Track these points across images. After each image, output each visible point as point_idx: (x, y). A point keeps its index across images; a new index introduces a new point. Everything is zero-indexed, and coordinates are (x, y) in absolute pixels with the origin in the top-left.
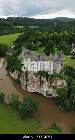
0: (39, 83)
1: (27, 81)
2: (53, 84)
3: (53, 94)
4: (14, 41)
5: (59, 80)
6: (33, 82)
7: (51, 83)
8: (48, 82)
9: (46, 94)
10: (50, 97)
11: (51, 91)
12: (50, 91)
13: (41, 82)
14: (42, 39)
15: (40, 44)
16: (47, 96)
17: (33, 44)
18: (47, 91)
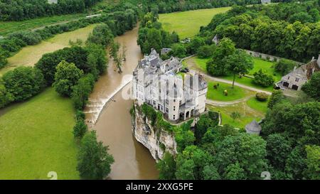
2: (161, 140)
5: (169, 134)
8: (154, 131)
9: (157, 157)
11: (160, 154)
12: (158, 152)
16: (157, 161)
17: (215, 41)
18: (156, 151)
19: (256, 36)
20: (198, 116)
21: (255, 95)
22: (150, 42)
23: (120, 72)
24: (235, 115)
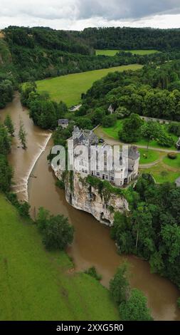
0: (88, 196)
1: (72, 188)
2: (109, 203)
3: (110, 221)
4: (83, 94)
5: (119, 197)
6: (80, 193)
7: (106, 200)
8: (101, 197)
9: (101, 219)
10: (107, 224)
11: (107, 215)
12: (105, 214)
13: (91, 196)
14: (129, 102)
15: (123, 113)
16: (102, 222)
17: (111, 110)
18: (102, 213)
19: (146, 104)
20: (136, 178)
21: (166, 155)
22: (45, 114)
23: (25, 148)
24: (164, 174)
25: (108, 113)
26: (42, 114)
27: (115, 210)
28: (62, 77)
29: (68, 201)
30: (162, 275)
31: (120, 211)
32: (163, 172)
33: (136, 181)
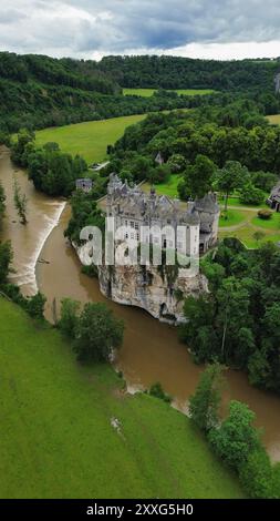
0: (140, 278)
1: (111, 271)
2: (176, 285)
3: (177, 316)
4: (109, 147)
6: (126, 275)
7: (171, 281)
8: (163, 277)
9: (162, 315)
10: (170, 322)
11: (171, 305)
12: (168, 304)
13: (145, 277)
14: (187, 146)
15: (179, 164)
16: (162, 319)
17: (159, 160)
18: (164, 305)
19: (214, 148)
20: (216, 245)
21: (256, 215)
22: (54, 172)
23: (24, 222)
24: (258, 235)
25: (155, 164)
26: (50, 171)
27: (186, 296)
28: (72, 126)
29: (104, 292)
30: (268, 385)
31: (194, 295)
32: (256, 234)
33: (217, 249)
